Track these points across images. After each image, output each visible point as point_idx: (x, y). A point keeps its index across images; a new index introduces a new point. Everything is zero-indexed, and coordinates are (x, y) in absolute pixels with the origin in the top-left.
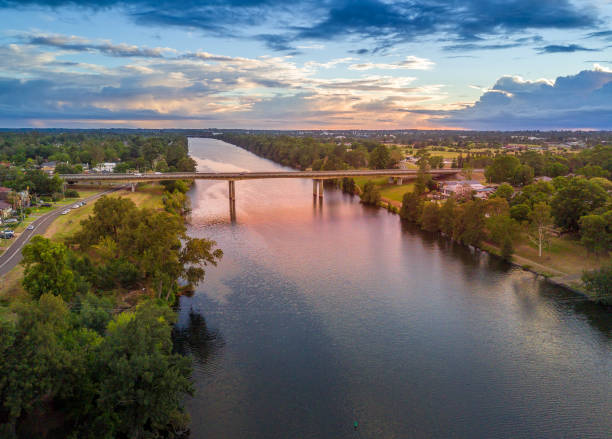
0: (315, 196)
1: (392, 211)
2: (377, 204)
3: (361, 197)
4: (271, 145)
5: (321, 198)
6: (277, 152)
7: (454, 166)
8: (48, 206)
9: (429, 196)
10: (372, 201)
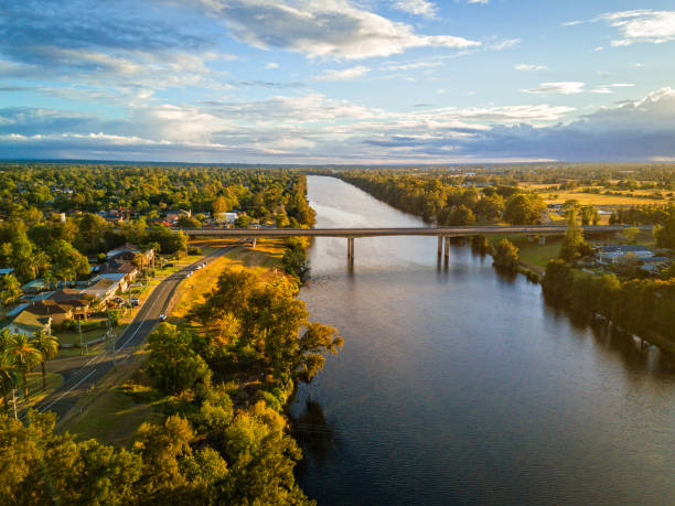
0: (440, 254)
1: (532, 279)
2: (514, 268)
3: (494, 258)
4: (393, 188)
5: (446, 257)
6: (399, 197)
7: (612, 221)
8: (171, 265)
9: (580, 262)
10: (508, 264)
